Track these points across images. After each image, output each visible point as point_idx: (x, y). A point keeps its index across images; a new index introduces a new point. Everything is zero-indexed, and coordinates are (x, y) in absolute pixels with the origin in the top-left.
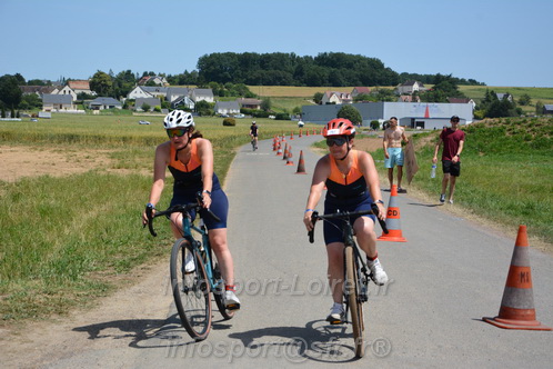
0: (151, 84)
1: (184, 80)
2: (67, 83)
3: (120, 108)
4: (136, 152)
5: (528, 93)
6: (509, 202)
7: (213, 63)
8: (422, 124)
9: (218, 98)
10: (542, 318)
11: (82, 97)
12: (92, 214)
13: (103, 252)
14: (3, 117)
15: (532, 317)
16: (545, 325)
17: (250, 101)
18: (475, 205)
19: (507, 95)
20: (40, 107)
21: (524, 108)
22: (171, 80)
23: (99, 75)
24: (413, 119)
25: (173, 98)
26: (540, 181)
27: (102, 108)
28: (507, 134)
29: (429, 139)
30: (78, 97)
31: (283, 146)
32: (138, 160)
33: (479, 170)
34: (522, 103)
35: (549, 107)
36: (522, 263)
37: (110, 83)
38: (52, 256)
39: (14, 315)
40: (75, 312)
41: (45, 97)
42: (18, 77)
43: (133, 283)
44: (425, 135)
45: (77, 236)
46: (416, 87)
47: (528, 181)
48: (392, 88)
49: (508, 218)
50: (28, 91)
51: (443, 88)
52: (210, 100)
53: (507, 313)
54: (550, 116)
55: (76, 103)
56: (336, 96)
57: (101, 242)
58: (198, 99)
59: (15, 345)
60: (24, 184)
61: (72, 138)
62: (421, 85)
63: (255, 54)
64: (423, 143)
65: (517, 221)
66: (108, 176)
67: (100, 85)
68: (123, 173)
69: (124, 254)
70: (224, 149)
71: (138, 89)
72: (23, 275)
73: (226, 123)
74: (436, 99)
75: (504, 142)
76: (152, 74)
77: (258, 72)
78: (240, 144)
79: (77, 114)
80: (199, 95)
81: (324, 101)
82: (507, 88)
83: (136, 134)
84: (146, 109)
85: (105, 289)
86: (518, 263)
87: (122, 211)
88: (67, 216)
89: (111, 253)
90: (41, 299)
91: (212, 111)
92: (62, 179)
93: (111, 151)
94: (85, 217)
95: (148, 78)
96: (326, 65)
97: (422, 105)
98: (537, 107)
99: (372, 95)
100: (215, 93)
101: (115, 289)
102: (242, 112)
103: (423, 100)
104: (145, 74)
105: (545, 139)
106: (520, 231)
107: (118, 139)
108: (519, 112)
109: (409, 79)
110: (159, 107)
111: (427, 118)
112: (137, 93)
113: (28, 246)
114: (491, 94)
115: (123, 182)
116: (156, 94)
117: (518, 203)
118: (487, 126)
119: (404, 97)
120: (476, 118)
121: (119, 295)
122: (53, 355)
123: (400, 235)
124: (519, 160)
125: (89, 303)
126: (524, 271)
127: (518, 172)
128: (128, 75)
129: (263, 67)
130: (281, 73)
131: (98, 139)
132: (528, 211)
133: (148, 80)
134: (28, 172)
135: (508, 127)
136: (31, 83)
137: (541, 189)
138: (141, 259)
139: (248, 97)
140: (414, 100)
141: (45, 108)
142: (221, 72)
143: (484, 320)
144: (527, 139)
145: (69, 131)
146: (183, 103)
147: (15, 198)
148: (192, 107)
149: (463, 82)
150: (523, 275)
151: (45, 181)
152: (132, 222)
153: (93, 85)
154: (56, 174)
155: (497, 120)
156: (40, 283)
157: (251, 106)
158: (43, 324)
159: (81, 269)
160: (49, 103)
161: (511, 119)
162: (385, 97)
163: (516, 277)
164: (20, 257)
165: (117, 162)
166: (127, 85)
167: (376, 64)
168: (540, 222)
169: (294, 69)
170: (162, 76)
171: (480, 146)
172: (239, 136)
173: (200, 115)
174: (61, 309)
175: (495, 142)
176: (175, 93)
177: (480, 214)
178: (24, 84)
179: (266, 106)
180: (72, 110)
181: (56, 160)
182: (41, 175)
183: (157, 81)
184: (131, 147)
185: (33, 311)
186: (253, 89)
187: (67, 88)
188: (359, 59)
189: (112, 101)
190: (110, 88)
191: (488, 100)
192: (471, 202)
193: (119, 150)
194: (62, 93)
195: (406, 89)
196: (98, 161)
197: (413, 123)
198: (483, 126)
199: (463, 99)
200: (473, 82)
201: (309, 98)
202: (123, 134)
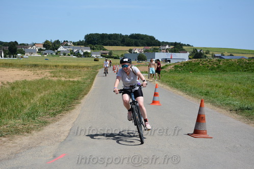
0: (67, 45)
1: (79, 44)
2: (34, 45)
3: (55, 54)
4: (60, 71)
5: (209, 50)
6: (200, 91)
7: (90, 37)
8: (169, 61)
9: (92, 50)
10: (209, 134)
11: (40, 50)
12: (42, 95)
13: (45, 109)
14: (10, 57)
15: (206, 133)
16: (210, 136)
17: (104, 52)
18: (188, 92)
19: (201, 50)
20: (24, 54)
21: (207, 55)
22: (74, 44)
23: (47, 42)
24: (166, 59)
25: (75, 51)
26: (212, 82)
27: (48, 54)
28: (201, 65)
29: (172, 66)
30: (39, 50)
31: (116, 69)
32: (61, 74)
33: (190, 78)
34: (207, 53)
35: (216, 55)
36: (202, 113)
37: (51, 45)
38: (26, 111)
39: (10, 133)
40: (34, 132)
41: (26, 50)
42: (16, 42)
43: (56, 121)
44: (170, 65)
45: (36, 103)
46: (167, 47)
47: (208, 83)
48: (158, 47)
49: (200, 96)
50: (19, 47)
51: (177, 47)
52: (89, 51)
53: (196, 132)
54: (217, 58)
55: (38, 52)
56: (137, 50)
57: (44, 105)
58: (85, 51)
59: (10, 144)
60: (17, 83)
61: (36, 66)
62: (169, 46)
63: (106, 34)
64: (169, 68)
65: (203, 97)
66: (49, 80)
67: (47, 45)
68: (55, 79)
69: (54, 110)
70: (94, 70)
71: (61, 47)
72: (14, 118)
73: (95, 60)
74: (175, 51)
75: (199, 68)
76: (67, 41)
77: (107, 41)
78: (100, 68)
79: (38, 56)
80: (85, 49)
81: (133, 52)
82: (201, 48)
83: (60, 64)
84: (65, 54)
85: (45, 123)
86: (200, 113)
87: (54, 94)
88: (32, 95)
89: (49, 110)
90: (21, 127)
91: (90, 56)
92: (31, 81)
93: (51, 71)
94: (39, 96)
95: (65, 43)
96: (134, 38)
97: (169, 54)
98: (212, 55)
99: (151, 50)
100: (91, 49)
101: (49, 123)
102: (101, 56)
103: (170, 52)
104: (64, 41)
105: (214, 67)
106: (202, 101)
107: (53, 66)
108: (206, 57)
109: (165, 44)
110: (70, 54)
111: (171, 58)
112: (61, 49)
113: (16, 107)
114: (195, 50)
115: (55, 82)
116: (68, 49)
117: (203, 91)
118: (193, 62)
119: (163, 51)
120: (190, 59)
121: (51, 125)
122: (24, 148)
123: (159, 103)
124: (205, 75)
125: (39, 129)
126: (203, 116)
127: (204, 80)
128: (58, 42)
129: (109, 39)
130: (116, 41)
131: (46, 66)
132: (207, 94)
133: (65, 44)
134: (18, 79)
135: (201, 62)
136: (20, 44)
137: (212, 85)
138: (60, 112)
139: (104, 50)
140: (167, 52)
141: (26, 54)
142: (93, 41)
143: (188, 134)
144: (208, 67)
145: (35, 63)
146: (79, 52)
147: (13, 88)
148: (82, 54)
149: (185, 45)
150: (202, 118)
151: (25, 82)
152: (57, 98)
153: (44, 46)
154: (29, 79)
155: (197, 60)
156: (21, 121)
157: (105, 54)
158: (21, 136)
159: (37, 116)
160: (27, 52)
161: (202, 59)
162: (156, 50)
163: (200, 119)
164: (14, 111)
165: (53, 75)
166: (58, 45)
167: (152, 38)
168: (211, 98)
169: (121, 40)
170: (71, 42)
171: (191, 69)
172: (100, 65)
173: (85, 57)
174: (28, 131)
175: (196, 68)
176: (76, 49)
177: (189, 95)
178: (18, 45)
179: (110, 53)
180: (36, 55)
181: (29, 74)
182: (23, 79)
183: (69, 44)
184: (58, 69)
185: (17, 132)
186: (106, 47)
187: (34, 47)
188: (146, 36)
189: (52, 51)
190: (51, 47)
191: (194, 52)
192: (186, 90)
193: (54, 70)
194: (32, 48)
195: (164, 47)
196: (46, 74)
197: (166, 60)
198: (191, 62)
199: (185, 51)
200: (188, 45)
201: (127, 51)
202: (55, 64)
